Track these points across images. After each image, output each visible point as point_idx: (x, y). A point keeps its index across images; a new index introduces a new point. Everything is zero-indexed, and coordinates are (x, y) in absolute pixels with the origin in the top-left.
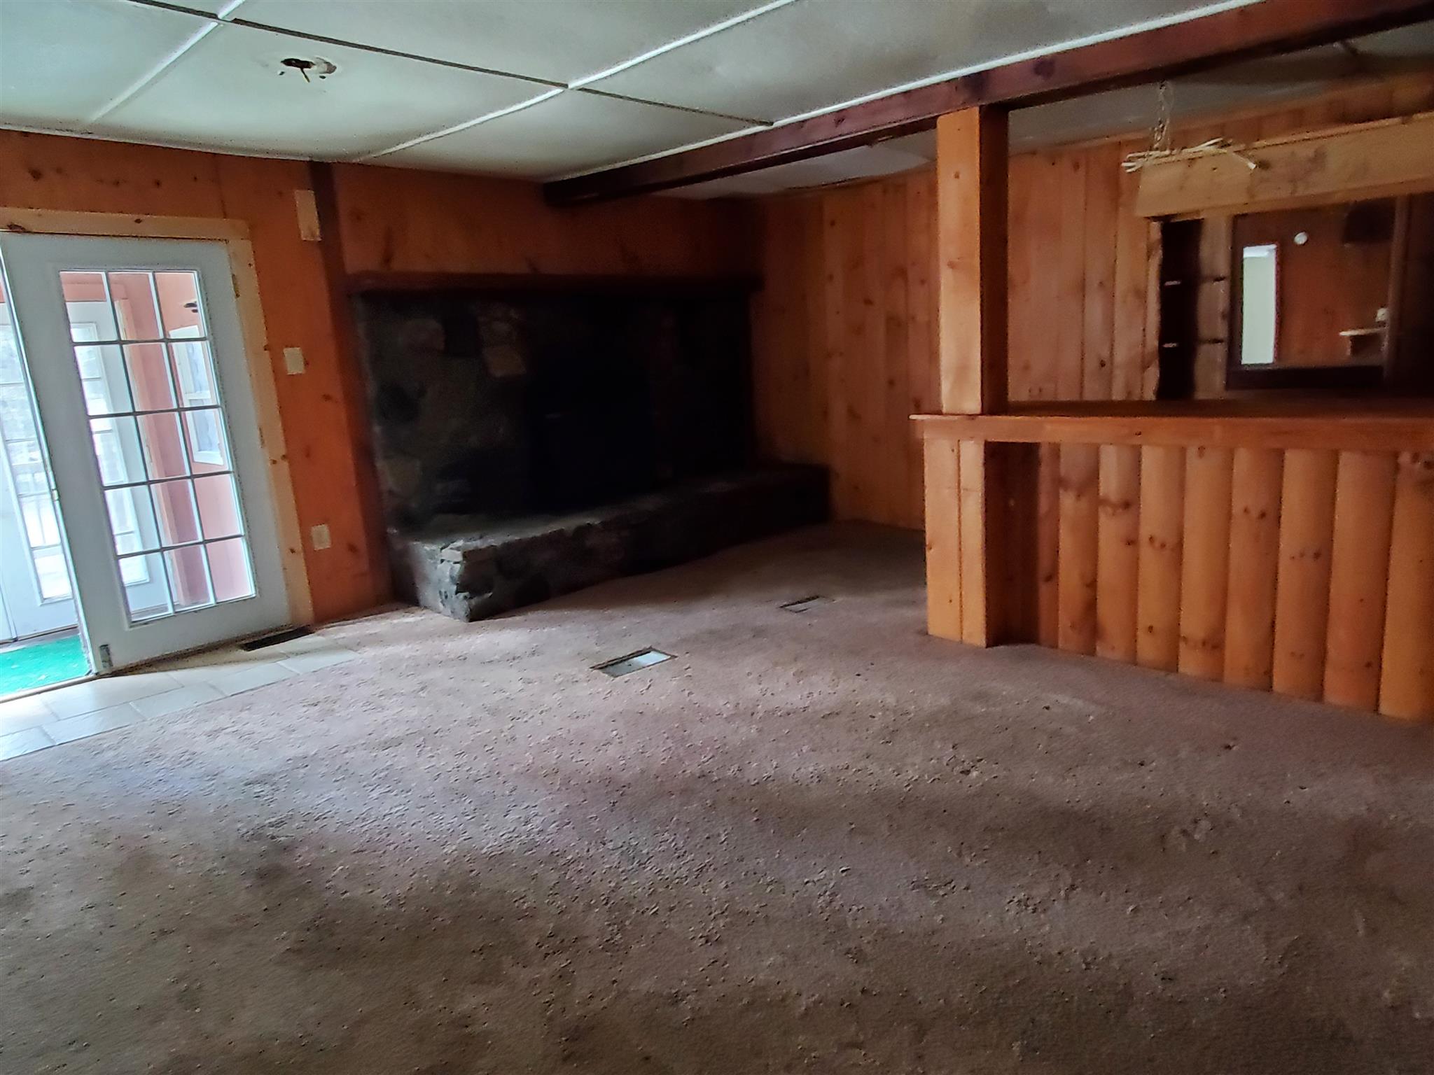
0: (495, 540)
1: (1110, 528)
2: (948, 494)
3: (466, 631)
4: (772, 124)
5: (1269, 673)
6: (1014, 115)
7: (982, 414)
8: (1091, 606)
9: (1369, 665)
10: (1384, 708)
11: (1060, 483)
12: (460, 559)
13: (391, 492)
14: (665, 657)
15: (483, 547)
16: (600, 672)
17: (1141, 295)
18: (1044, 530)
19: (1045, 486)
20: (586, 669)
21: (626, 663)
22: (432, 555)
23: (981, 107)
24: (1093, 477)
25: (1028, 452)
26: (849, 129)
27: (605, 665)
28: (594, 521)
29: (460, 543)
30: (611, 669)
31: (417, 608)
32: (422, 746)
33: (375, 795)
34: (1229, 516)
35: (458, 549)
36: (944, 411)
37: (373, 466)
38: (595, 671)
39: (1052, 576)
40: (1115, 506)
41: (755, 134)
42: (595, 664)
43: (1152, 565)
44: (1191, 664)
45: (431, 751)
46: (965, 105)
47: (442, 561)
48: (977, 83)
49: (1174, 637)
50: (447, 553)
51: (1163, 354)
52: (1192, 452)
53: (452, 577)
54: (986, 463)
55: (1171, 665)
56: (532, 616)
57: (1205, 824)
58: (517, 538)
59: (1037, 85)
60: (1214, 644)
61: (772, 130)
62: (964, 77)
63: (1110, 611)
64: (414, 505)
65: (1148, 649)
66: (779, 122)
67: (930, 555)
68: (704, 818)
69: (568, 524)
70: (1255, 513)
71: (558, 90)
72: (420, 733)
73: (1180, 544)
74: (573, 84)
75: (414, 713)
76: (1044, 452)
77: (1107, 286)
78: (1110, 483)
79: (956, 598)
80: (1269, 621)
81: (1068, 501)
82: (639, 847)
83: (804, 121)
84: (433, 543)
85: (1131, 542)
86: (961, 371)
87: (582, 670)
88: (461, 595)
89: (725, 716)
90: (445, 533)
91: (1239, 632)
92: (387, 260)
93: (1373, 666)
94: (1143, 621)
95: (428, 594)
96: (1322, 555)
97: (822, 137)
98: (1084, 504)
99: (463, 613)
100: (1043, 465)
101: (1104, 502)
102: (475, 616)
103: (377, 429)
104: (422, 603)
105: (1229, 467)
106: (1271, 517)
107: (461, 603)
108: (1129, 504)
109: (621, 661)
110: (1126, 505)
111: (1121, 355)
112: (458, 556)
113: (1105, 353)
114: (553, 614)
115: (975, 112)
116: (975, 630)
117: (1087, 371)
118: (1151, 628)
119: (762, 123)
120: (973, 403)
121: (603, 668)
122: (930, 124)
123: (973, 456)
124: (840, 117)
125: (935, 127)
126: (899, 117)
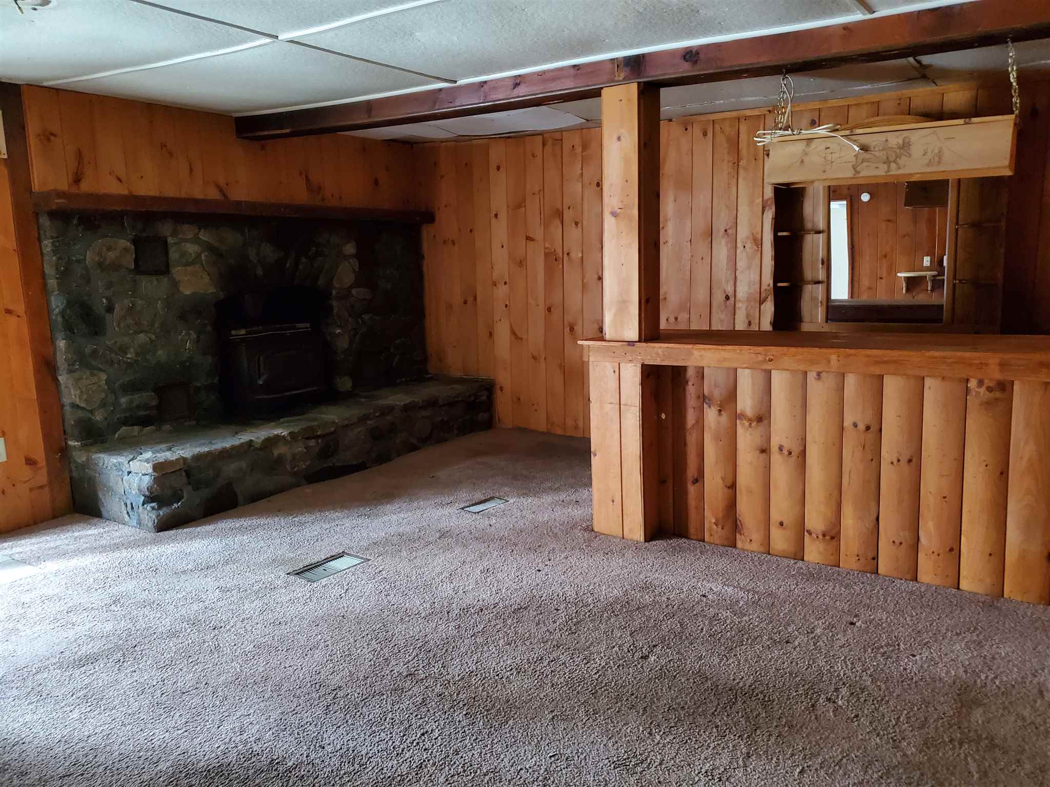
0: (186, 451)
1: (746, 439)
2: (611, 410)
3: (154, 542)
4: (456, 82)
5: (875, 558)
6: (664, 92)
7: (640, 341)
8: (732, 505)
9: (951, 550)
10: (964, 585)
11: (703, 398)
12: (150, 471)
13: (74, 406)
14: (357, 561)
15: (174, 458)
16: (297, 577)
17: (758, 243)
18: (691, 439)
19: (691, 401)
20: (283, 575)
21: (321, 568)
22: (118, 467)
23: (639, 83)
24: (732, 395)
25: (677, 374)
26: (523, 92)
27: (301, 570)
28: (281, 431)
29: (148, 455)
30: (308, 574)
31: (99, 519)
32: (122, 661)
33: (75, 715)
34: (842, 428)
35: (147, 461)
36: (607, 337)
37: (56, 380)
38: (292, 577)
39: (699, 479)
40: (750, 420)
41: (440, 90)
42: (291, 570)
43: (781, 471)
44: (814, 552)
45: (132, 665)
46: (626, 80)
47: (129, 473)
48: (635, 64)
49: (801, 530)
50: (135, 466)
51: (777, 291)
52: (812, 376)
53: (140, 490)
54: (643, 384)
55: (799, 555)
56: (225, 525)
57: (844, 691)
58: (206, 449)
59: (685, 69)
60: (832, 535)
61: (454, 87)
62: (625, 58)
63: (747, 509)
64: (99, 417)
65: (780, 540)
66: (462, 81)
67: (595, 461)
68: (416, 716)
69: (258, 435)
70: (862, 427)
71: (268, 40)
72: (118, 648)
73: (803, 453)
74: (283, 36)
75: (109, 627)
76: (691, 373)
77: (731, 233)
78: (746, 402)
79: (618, 499)
80: (875, 516)
81: (711, 415)
82: (359, 748)
83: (485, 82)
84: (120, 454)
85: (764, 450)
86: (623, 304)
87: (278, 576)
88: (148, 507)
89: (423, 615)
90: (132, 445)
91: (850, 523)
92: (77, 180)
93: (954, 551)
94: (775, 516)
95: (112, 505)
96: (914, 461)
97: (500, 97)
98: (724, 418)
99: (150, 524)
100: (690, 383)
101: (742, 416)
102: (163, 526)
103: (61, 344)
104: (104, 514)
105: (841, 389)
106: (875, 429)
107: (149, 515)
108: (762, 418)
109: (316, 567)
110: (760, 419)
111: (743, 291)
112: (149, 468)
113: (730, 290)
114: (245, 522)
115: (634, 88)
116: (635, 528)
117: (714, 304)
118: (781, 524)
119: (446, 81)
120: (632, 332)
121: (299, 573)
122: (597, 93)
123: (632, 376)
124: (517, 81)
125: (600, 95)
126: (569, 85)
